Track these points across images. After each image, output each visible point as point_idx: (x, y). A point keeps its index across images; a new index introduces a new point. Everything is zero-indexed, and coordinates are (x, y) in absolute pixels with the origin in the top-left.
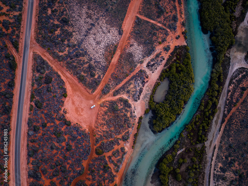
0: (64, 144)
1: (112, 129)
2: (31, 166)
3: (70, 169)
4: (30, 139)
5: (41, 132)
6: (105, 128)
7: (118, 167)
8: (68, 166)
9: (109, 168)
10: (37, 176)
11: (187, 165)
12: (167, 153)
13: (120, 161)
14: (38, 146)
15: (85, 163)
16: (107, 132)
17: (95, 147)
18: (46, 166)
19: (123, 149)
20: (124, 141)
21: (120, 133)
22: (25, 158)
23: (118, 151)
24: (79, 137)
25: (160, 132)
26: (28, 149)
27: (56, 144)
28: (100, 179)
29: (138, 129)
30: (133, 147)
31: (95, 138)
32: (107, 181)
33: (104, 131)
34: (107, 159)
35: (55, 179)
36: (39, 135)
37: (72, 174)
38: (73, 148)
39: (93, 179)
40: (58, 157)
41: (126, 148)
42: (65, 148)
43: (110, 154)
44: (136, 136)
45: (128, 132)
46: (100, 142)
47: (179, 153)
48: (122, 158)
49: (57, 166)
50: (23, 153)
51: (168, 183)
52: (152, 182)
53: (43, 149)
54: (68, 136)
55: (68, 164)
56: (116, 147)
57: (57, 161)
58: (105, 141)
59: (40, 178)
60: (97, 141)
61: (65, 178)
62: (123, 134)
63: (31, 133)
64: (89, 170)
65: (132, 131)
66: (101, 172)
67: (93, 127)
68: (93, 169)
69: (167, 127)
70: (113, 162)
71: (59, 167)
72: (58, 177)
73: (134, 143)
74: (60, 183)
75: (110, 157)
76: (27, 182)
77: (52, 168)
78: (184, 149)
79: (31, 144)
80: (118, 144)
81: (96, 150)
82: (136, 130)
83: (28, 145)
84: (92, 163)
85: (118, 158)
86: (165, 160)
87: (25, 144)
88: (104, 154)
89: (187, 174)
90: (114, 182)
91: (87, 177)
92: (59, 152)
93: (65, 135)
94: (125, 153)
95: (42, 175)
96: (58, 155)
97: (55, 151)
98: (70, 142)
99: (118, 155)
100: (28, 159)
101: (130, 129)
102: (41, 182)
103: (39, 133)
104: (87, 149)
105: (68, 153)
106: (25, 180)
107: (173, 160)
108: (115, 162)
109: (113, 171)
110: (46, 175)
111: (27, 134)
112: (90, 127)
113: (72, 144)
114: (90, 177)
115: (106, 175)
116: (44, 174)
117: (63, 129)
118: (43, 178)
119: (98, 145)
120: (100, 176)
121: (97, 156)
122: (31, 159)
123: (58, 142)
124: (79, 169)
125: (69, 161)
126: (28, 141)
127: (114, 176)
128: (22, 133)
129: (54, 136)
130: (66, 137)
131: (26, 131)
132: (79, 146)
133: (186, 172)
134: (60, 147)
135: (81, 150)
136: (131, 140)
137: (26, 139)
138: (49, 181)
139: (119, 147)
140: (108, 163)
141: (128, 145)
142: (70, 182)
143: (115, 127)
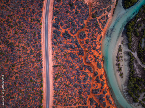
0: (74, 10)
1: (102, 4)
2: (54, 21)
3: (77, 24)
4: (55, 6)
5: (62, 3)
6: (98, 3)
7: (104, 26)
8: (76, 22)
9: (99, 25)
10: (58, 26)
11: (142, 28)
12: (131, 20)
13: (105, 22)
14: (59, 10)
15: (85, 22)
16: (99, 6)
17: (92, 13)
18: (63, 22)
19: (107, 16)
20: (108, 11)
21: (106, 7)
22: (51, 16)
23: (104, 16)
24: (83, 7)
25: (128, 8)
26: (53, 11)
27: (70, 10)
28: (94, 31)
29: (116, 5)
30: (112, 15)
31: (92, 8)
32: (97, 33)
33: (97, 5)
34: (98, 21)
35: (67, 29)
36: (60, 4)
37: (78, 27)
38: (79, 13)
39: (90, 31)
40: (70, 17)
41: (109, 16)
42: (74, 13)
43: (100, 18)
44: (114, 9)
45: (110, 7)
46: (95, 11)
47: (138, 20)
48: (107, 21)
49: (69, 22)
50: (50, 13)
51: (131, 37)
52: (122, 36)
53: (62, 12)
54: (76, 6)
55: (76, 21)
56: (103, 14)
57: (70, 19)
58: (97, 10)
59: (59, 28)
60: (93, 10)
61: (74, 29)
62: (108, 7)
63: (56, 2)
64: (87, 26)
65: (113, 6)
66: (94, 27)
67: (91, 2)
68: (90, 25)
69: (132, 6)
70: (101, 22)
71: (71, 23)
72: (70, 28)
73: (113, 13)
74: (70, 32)
75: (99, 20)
76: (52, 29)
77: (66, 23)
78: (141, 19)
79: (55, 9)
80: (105, 13)
81: (92, 15)
82: (115, 6)
83: (53, 9)
84: (89, 22)
85: (104, 20)
86: (130, 23)
87: (52, 9)
88: (97, 17)
89: (142, 33)
90: (101, 34)
91: (86, 29)
92: (71, 15)
93: (75, 5)
94: (108, 18)
95: (60, 26)
96: (70, 16)
97: (69, 14)
98: (78, 9)
99: (104, 19)
100: (53, 17)
101: (112, 5)
102: (59, 30)
103: (61, 3)
104: (87, 14)
105: (76, 15)
106: (51, 28)
107: (135, 24)
108: (102, 23)
109: (101, 28)
110: (63, 27)
111: (53, 3)
112: (89, 2)
113: (79, 11)
114: (88, 30)
115: (97, 29)
116: (62, 26)
117: (74, 2)
118: (61, 28)
119: (93, 12)
120: (93, 30)
121: (92, 18)
122: (55, 17)
123: (70, 9)
124: (81, 25)
125: (77, 20)
126: (53, 7)
127: (101, 31)
128: (51, 2)
129: (68, 6)
130: (75, 7)
131: (53, 2)
132: (83, 12)
133: (141, 31)
134: (72, 12)
135: (84, 14)
136: (112, 11)
137: (52, 6)
138: (64, 30)
139: (105, 15)
140: (99, 22)
141: (110, 14)
142: (76, 32)
143: (103, 3)
